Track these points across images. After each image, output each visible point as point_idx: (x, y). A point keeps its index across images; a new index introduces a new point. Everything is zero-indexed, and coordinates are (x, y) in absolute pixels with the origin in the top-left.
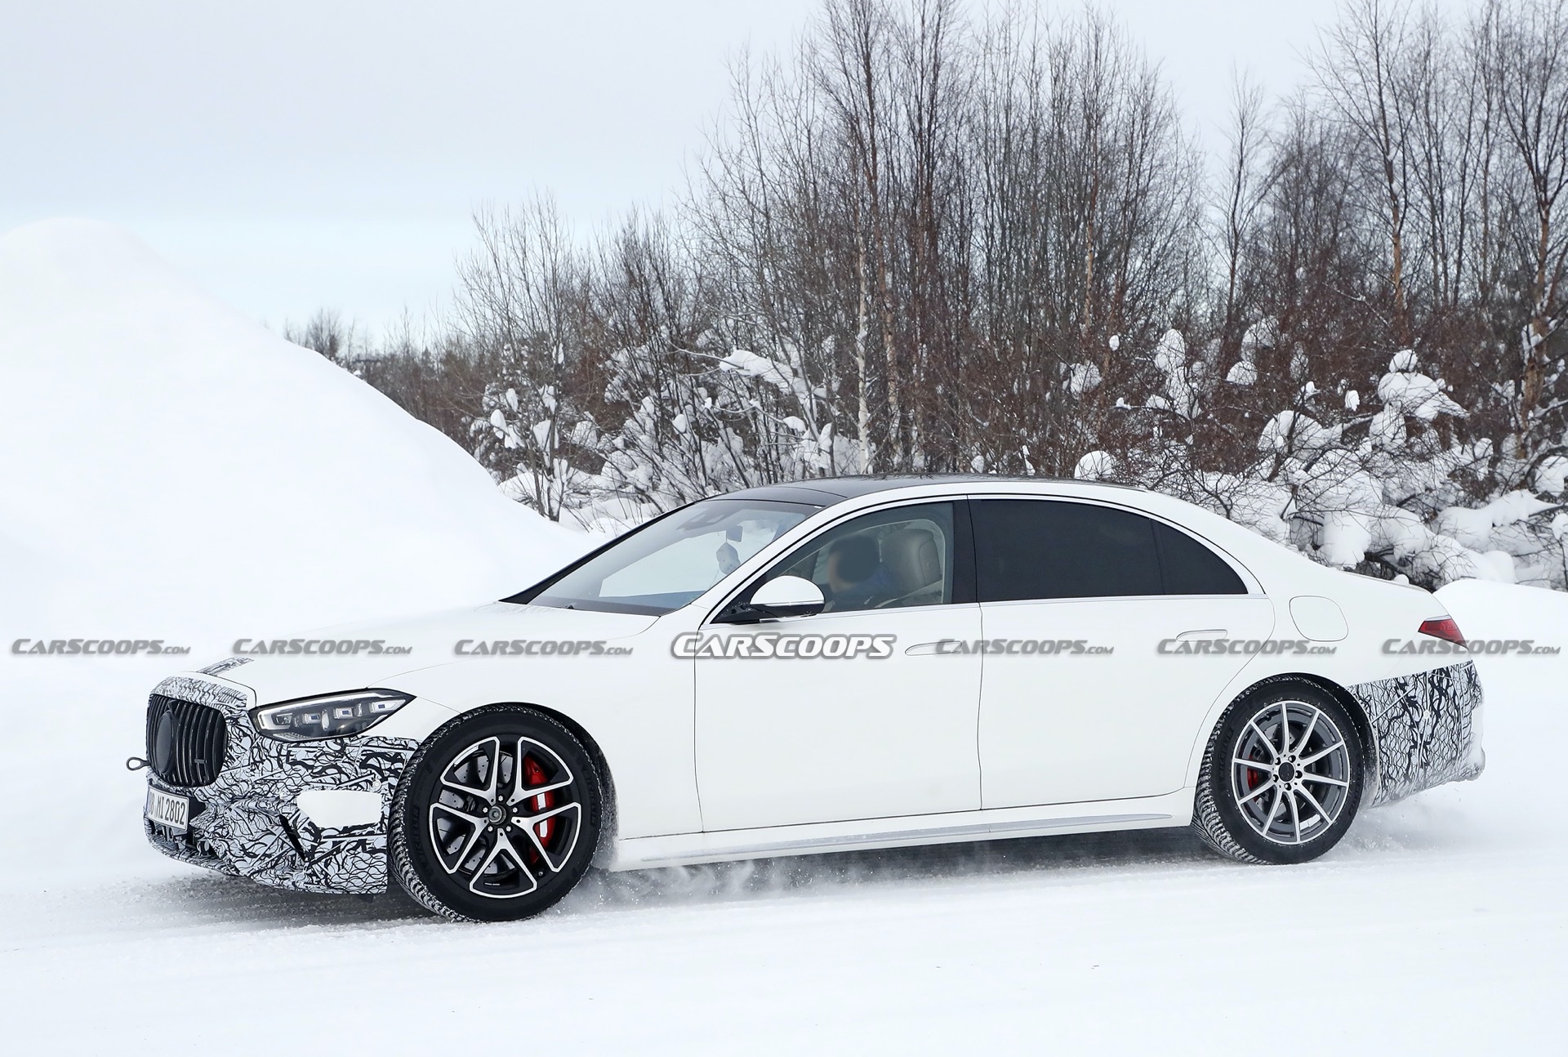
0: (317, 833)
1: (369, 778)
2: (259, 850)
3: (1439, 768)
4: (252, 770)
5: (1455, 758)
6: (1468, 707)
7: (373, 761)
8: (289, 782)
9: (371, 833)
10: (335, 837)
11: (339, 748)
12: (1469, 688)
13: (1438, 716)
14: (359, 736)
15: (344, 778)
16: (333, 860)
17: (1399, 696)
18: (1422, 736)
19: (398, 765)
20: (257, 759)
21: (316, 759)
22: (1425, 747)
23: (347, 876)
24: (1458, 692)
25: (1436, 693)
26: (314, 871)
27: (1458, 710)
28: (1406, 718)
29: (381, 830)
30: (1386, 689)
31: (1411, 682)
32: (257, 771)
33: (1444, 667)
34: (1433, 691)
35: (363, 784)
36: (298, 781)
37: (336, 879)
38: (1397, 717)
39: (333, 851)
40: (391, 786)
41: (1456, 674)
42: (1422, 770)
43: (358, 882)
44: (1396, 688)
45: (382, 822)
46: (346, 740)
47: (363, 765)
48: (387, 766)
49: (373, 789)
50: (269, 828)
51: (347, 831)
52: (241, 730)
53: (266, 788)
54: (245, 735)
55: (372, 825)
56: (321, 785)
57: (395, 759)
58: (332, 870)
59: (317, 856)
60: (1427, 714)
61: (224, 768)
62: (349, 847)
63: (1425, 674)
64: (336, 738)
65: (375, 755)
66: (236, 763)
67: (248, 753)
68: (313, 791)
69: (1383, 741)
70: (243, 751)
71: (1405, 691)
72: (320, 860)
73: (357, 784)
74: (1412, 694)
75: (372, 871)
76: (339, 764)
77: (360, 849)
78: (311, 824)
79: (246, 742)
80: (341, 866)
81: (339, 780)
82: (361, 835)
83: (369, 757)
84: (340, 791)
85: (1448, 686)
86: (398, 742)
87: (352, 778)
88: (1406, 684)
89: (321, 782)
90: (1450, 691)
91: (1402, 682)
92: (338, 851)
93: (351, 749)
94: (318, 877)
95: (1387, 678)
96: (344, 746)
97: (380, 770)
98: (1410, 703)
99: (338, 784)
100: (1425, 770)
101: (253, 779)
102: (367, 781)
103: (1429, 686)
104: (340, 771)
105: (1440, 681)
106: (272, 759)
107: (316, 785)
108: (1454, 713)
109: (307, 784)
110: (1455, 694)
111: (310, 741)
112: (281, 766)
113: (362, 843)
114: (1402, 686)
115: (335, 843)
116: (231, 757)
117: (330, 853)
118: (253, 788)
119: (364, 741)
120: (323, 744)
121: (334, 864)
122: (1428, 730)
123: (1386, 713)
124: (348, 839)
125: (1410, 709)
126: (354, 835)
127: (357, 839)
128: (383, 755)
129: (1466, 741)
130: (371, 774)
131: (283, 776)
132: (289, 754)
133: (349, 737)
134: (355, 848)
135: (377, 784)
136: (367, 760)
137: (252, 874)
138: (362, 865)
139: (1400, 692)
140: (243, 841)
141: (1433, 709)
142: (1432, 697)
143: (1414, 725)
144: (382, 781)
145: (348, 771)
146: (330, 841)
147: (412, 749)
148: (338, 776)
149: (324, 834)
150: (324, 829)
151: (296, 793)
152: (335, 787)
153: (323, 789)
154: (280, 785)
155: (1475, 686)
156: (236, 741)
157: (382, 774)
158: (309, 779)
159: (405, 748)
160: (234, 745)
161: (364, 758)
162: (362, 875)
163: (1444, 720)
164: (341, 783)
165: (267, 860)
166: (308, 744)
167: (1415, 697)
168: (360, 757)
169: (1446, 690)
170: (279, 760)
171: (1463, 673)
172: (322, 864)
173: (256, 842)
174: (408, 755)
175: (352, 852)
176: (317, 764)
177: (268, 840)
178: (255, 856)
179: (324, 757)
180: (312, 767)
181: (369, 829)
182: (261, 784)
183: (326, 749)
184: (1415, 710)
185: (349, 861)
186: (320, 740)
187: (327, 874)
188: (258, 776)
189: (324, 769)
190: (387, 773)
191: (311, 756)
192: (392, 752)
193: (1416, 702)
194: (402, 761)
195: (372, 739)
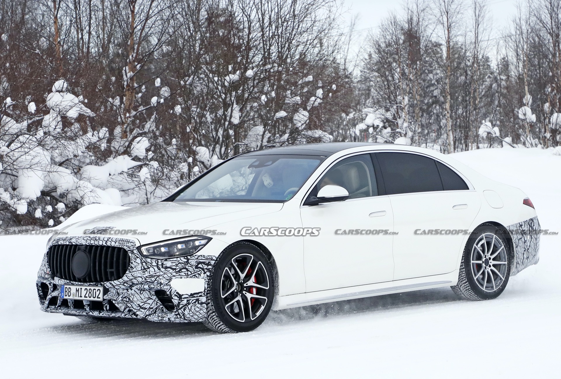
0: (180, 296)
1: (199, 273)
2: (147, 306)
4: (143, 272)
7: (200, 266)
8: (165, 276)
9: (201, 296)
10: (187, 298)
11: (186, 260)
14: (194, 255)
15: (189, 273)
16: (187, 308)
18: (527, 246)
19: (210, 267)
20: (146, 267)
21: (177, 265)
22: (528, 251)
23: (192, 314)
26: (179, 313)
29: (204, 295)
30: (517, 227)
31: (523, 224)
32: (146, 272)
35: (197, 275)
36: (169, 275)
37: (188, 316)
38: (521, 238)
39: (187, 304)
40: (207, 276)
41: (535, 221)
42: (527, 260)
43: (196, 317)
45: (205, 291)
46: (189, 257)
47: (197, 267)
48: (206, 267)
49: (201, 277)
50: (150, 296)
51: (192, 295)
52: (135, 255)
53: (153, 279)
54: (137, 257)
55: (201, 292)
56: (180, 276)
57: (208, 264)
58: (186, 312)
59: (181, 306)
61: (127, 272)
62: (193, 302)
63: (527, 221)
64: (184, 257)
65: (201, 263)
66: (134, 270)
67: (140, 265)
68: (177, 279)
70: (137, 264)
72: (182, 308)
73: (195, 275)
75: (201, 312)
76: (187, 267)
77: (197, 303)
78: (177, 293)
79: (138, 260)
80: (190, 310)
81: (187, 274)
82: (197, 297)
83: (199, 264)
84: (188, 278)
86: (209, 257)
87: (193, 273)
89: (180, 275)
90: (534, 228)
91: (521, 224)
92: (189, 304)
93: (191, 261)
94: (180, 315)
96: (188, 259)
97: (203, 269)
99: (187, 276)
101: (145, 276)
102: (198, 274)
103: (528, 226)
104: (188, 270)
105: (531, 224)
106: (154, 267)
107: (178, 276)
109: (174, 276)
111: (172, 258)
112: (160, 269)
113: (198, 300)
115: (188, 301)
116: (132, 267)
117: (186, 305)
118: (145, 279)
119: (196, 257)
120: (179, 259)
121: (187, 310)
122: (529, 244)
124: (193, 299)
126: (195, 297)
127: (196, 298)
128: (204, 263)
130: (200, 271)
131: (161, 273)
132: (162, 264)
133: (190, 256)
134: (195, 302)
135: (202, 275)
136: (198, 265)
137: (146, 316)
138: (197, 309)
140: (139, 303)
144: (204, 274)
145: (191, 270)
146: (186, 300)
147: (214, 260)
148: (187, 272)
149: (183, 297)
150: (183, 295)
151: (170, 280)
152: (186, 277)
153: (181, 278)
154: (161, 277)
156: (134, 260)
157: (204, 271)
158: (175, 274)
159: (212, 260)
160: (133, 262)
161: (196, 264)
162: (197, 314)
164: (188, 275)
165: (151, 310)
166: (171, 260)
168: (195, 264)
170: (158, 267)
172: (182, 310)
173: (145, 303)
174: (213, 262)
175: (194, 304)
176: (177, 268)
177: (150, 301)
178: (145, 309)
179: (180, 265)
180: (175, 269)
181: (200, 294)
182: (150, 278)
183: (180, 261)
185: (193, 308)
186: (177, 258)
187: (184, 314)
188: (147, 274)
189: (181, 270)
190: (206, 270)
191: (174, 264)
192: (207, 262)
194: (211, 265)
195: (199, 256)
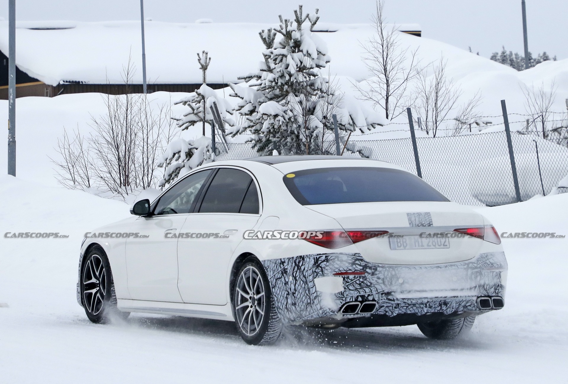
3: (303, 307)
5: (310, 303)
6: (311, 278)
12: (313, 267)
13: (296, 280)
17: (281, 268)
18: (290, 289)
22: (293, 295)
24: (306, 269)
25: (296, 268)
27: (305, 278)
28: (283, 279)
30: (276, 263)
31: (287, 261)
33: (302, 255)
34: (295, 267)
38: (279, 278)
41: (308, 260)
42: (293, 307)
44: (280, 264)
60: (291, 278)
63: (293, 258)
69: (273, 289)
71: (283, 266)
74: (286, 267)
85: (302, 265)
88: (284, 262)
90: (302, 268)
91: (283, 261)
95: (277, 258)
98: (285, 271)
100: (295, 307)
103: (294, 264)
105: (299, 262)
108: (304, 279)
110: (304, 269)
114: (283, 263)
122: (293, 287)
123: (275, 275)
125: (284, 274)
129: (315, 295)
139: (282, 266)
141: (293, 276)
142: (294, 270)
143: (286, 283)
155: (318, 266)
163: (299, 282)
167: (287, 269)
169: (301, 267)
171: (312, 259)
184: (286, 275)
193: (287, 272)
